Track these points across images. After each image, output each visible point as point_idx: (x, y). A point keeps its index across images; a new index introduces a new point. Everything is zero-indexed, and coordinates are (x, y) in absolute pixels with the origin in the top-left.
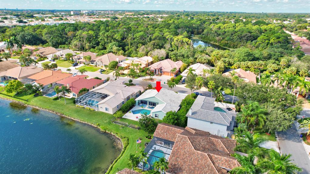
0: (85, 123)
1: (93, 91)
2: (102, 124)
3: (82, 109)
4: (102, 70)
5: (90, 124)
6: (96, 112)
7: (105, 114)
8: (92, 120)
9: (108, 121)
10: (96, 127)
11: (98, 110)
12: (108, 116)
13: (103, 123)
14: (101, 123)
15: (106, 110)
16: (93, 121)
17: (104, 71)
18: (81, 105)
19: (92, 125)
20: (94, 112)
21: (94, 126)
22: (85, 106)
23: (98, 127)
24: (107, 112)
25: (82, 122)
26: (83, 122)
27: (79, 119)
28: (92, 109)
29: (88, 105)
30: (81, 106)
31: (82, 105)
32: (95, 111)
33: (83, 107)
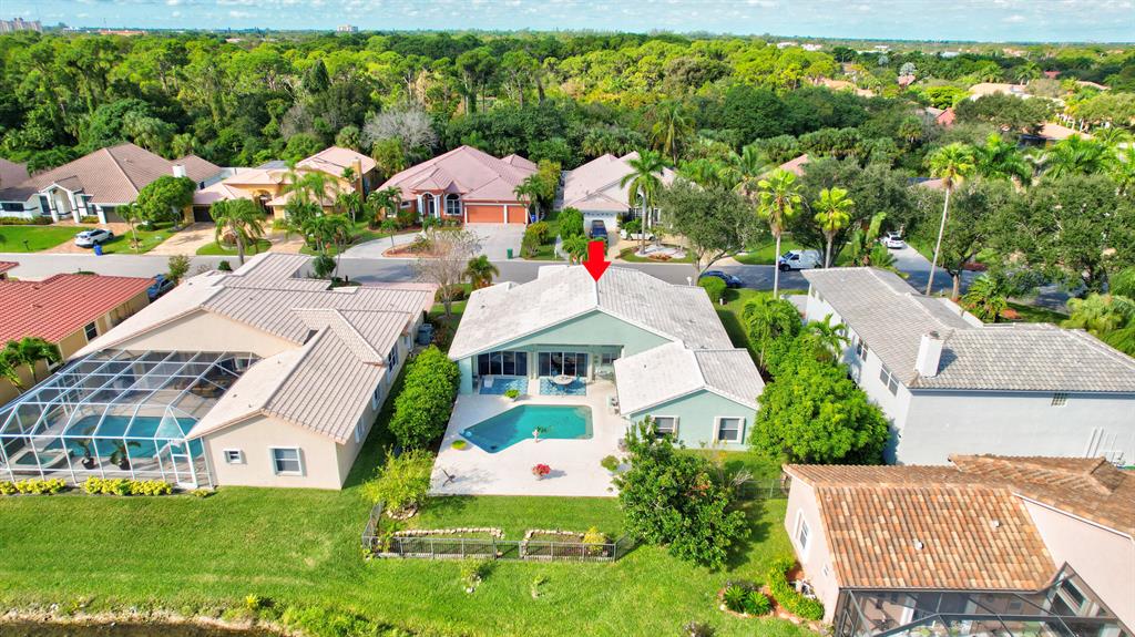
0: (124, 617)
1: (108, 351)
2: (293, 589)
3: (55, 504)
4: (99, 237)
5: (176, 618)
6: (187, 505)
7: (284, 499)
8: (177, 578)
9: (327, 555)
10: (247, 625)
11: (201, 481)
12: (309, 514)
13: (297, 574)
14: (276, 579)
15: (280, 466)
16: (193, 577)
17: (112, 239)
18: (36, 474)
19: (203, 619)
20: (171, 504)
21: (222, 623)
22: (75, 473)
23: (263, 624)
24: (288, 480)
25: (80, 618)
26: (100, 618)
27: (47, 604)
28: (146, 479)
29: (98, 460)
30: (32, 482)
31: (40, 468)
32: (177, 491)
33: (50, 482)
